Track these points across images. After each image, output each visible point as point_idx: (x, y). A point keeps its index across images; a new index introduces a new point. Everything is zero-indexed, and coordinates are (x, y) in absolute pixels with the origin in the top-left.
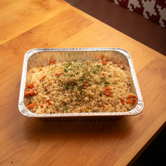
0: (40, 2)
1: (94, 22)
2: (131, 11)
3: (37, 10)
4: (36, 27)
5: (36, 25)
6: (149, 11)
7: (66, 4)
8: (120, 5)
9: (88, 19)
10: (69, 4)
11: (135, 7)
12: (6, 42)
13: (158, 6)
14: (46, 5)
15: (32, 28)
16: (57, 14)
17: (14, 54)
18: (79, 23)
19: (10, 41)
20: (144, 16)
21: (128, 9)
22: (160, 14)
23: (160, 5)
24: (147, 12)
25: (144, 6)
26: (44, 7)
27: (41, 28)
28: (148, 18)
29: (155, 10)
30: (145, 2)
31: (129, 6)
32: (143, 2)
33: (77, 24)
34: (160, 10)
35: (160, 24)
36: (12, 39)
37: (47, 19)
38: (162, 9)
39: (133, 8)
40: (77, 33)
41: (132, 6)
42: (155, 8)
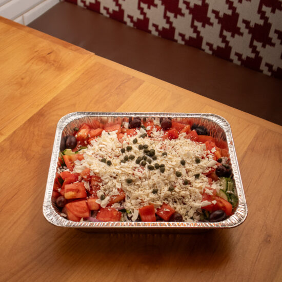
0: (44, 57)
2: (181, 45)
3: (42, 73)
5: (49, 100)
6: (211, 42)
7: (89, 55)
8: (160, 37)
9: (133, 77)
10: (93, 54)
11: (187, 37)
12: (5, 140)
13: (225, 33)
14: (55, 61)
16: (79, 75)
19: (12, 136)
20: (204, 50)
21: (176, 41)
22: (230, 44)
23: (228, 30)
24: (208, 44)
25: (201, 34)
26: (53, 64)
28: (210, 52)
29: (221, 39)
30: (203, 28)
31: (177, 37)
32: (200, 28)
34: (229, 38)
35: (232, 61)
36: (15, 132)
38: (233, 36)
39: (183, 39)
41: (182, 36)
42: (221, 35)
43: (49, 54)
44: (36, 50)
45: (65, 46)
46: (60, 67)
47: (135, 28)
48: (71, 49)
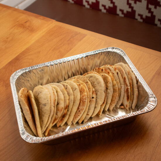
0: (22, 25)
1: (87, 35)
2: (122, 17)
4: (23, 52)
6: (141, 13)
8: (108, 13)
11: (125, 12)
13: (150, 6)
14: (29, 26)
15: (18, 54)
17: (5, 87)
18: (70, 38)
20: (137, 19)
21: (118, 15)
22: (154, 14)
23: (152, 4)
24: (139, 15)
25: (135, 9)
26: (28, 29)
27: (29, 52)
28: (141, 21)
29: (147, 11)
30: (135, 4)
31: (118, 12)
32: (133, 5)
33: (68, 40)
34: (153, 9)
35: (156, 25)
37: (33, 42)
38: (155, 8)
39: (123, 13)
40: (70, 49)
41: (122, 11)
42: (148, 8)
43: (26, 22)
44: (17, 20)
45: (36, 17)
46: (32, 30)
47: (91, 8)
48: (40, 19)
